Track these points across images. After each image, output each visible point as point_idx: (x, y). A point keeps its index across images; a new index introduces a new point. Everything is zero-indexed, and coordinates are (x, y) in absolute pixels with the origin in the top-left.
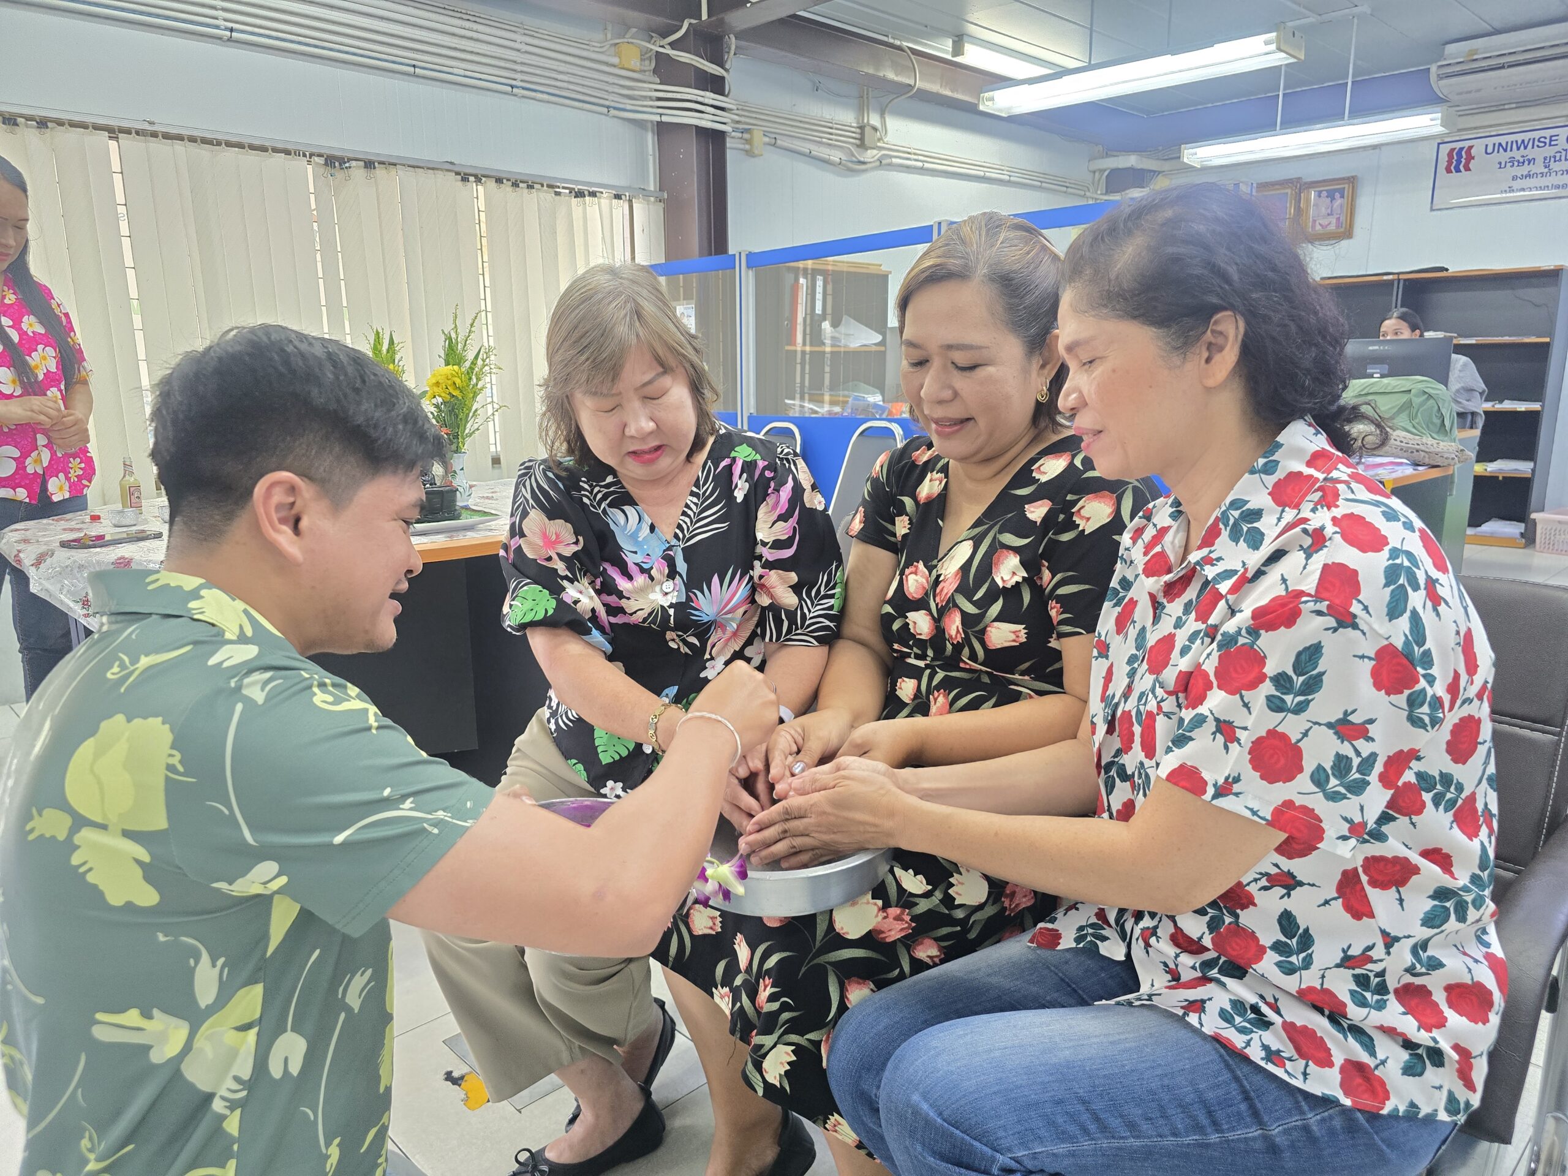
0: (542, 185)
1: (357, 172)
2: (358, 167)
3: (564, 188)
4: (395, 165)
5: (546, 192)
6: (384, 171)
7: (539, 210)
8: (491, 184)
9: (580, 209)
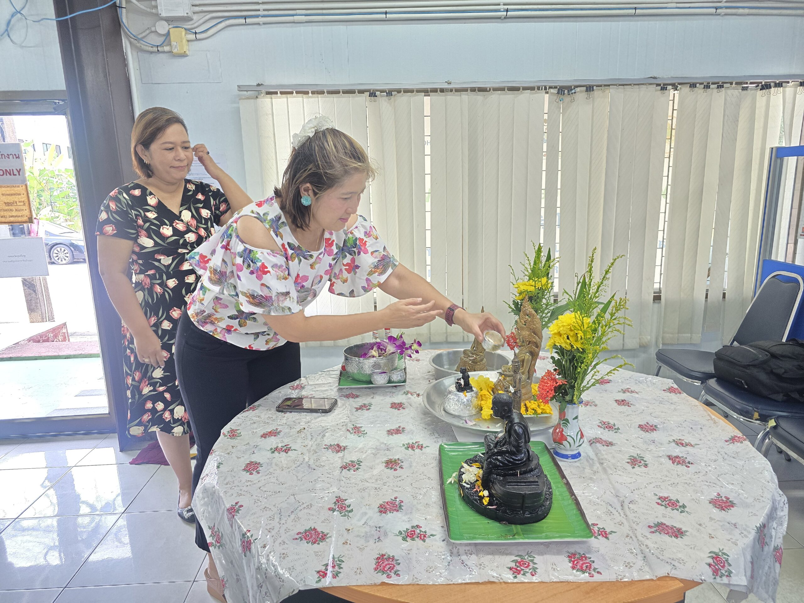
0: (731, 84)
1: (580, 94)
2: (581, 92)
3: (751, 83)
4: (609, 86)
5: (734, 89)
6: (600, 92)
7: (725, 104)
8: (686, 89)
9: (765, 98)
